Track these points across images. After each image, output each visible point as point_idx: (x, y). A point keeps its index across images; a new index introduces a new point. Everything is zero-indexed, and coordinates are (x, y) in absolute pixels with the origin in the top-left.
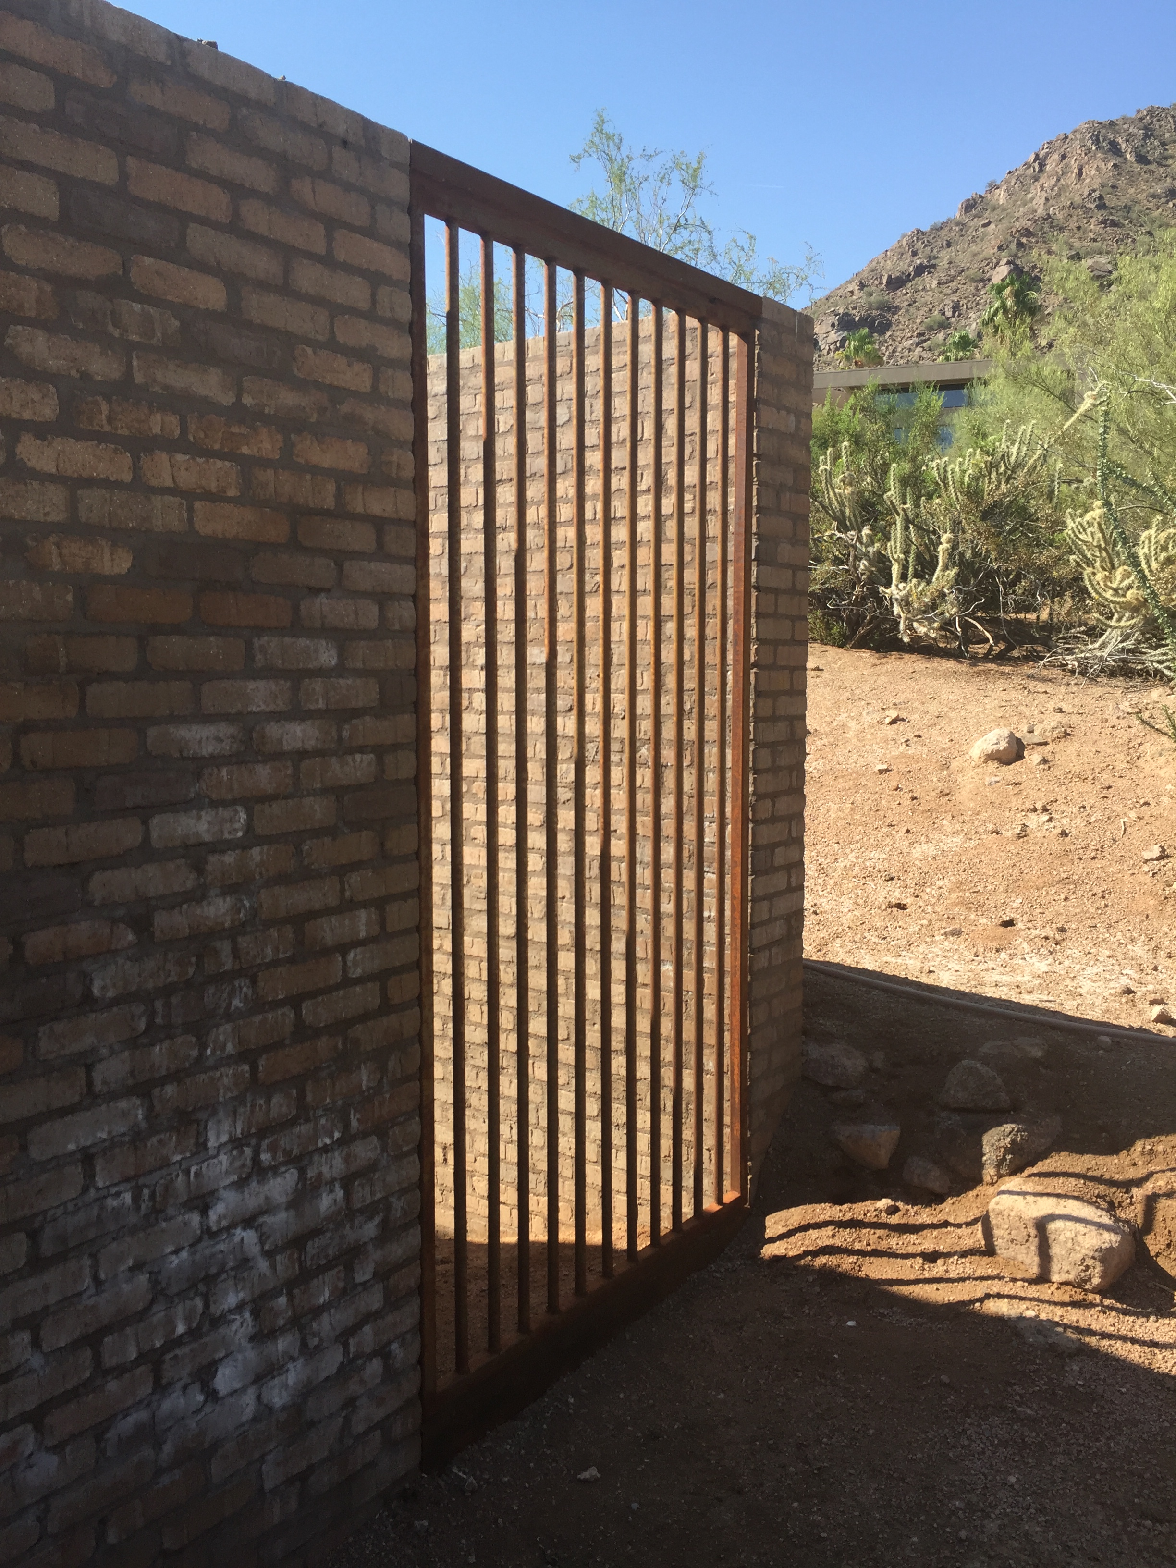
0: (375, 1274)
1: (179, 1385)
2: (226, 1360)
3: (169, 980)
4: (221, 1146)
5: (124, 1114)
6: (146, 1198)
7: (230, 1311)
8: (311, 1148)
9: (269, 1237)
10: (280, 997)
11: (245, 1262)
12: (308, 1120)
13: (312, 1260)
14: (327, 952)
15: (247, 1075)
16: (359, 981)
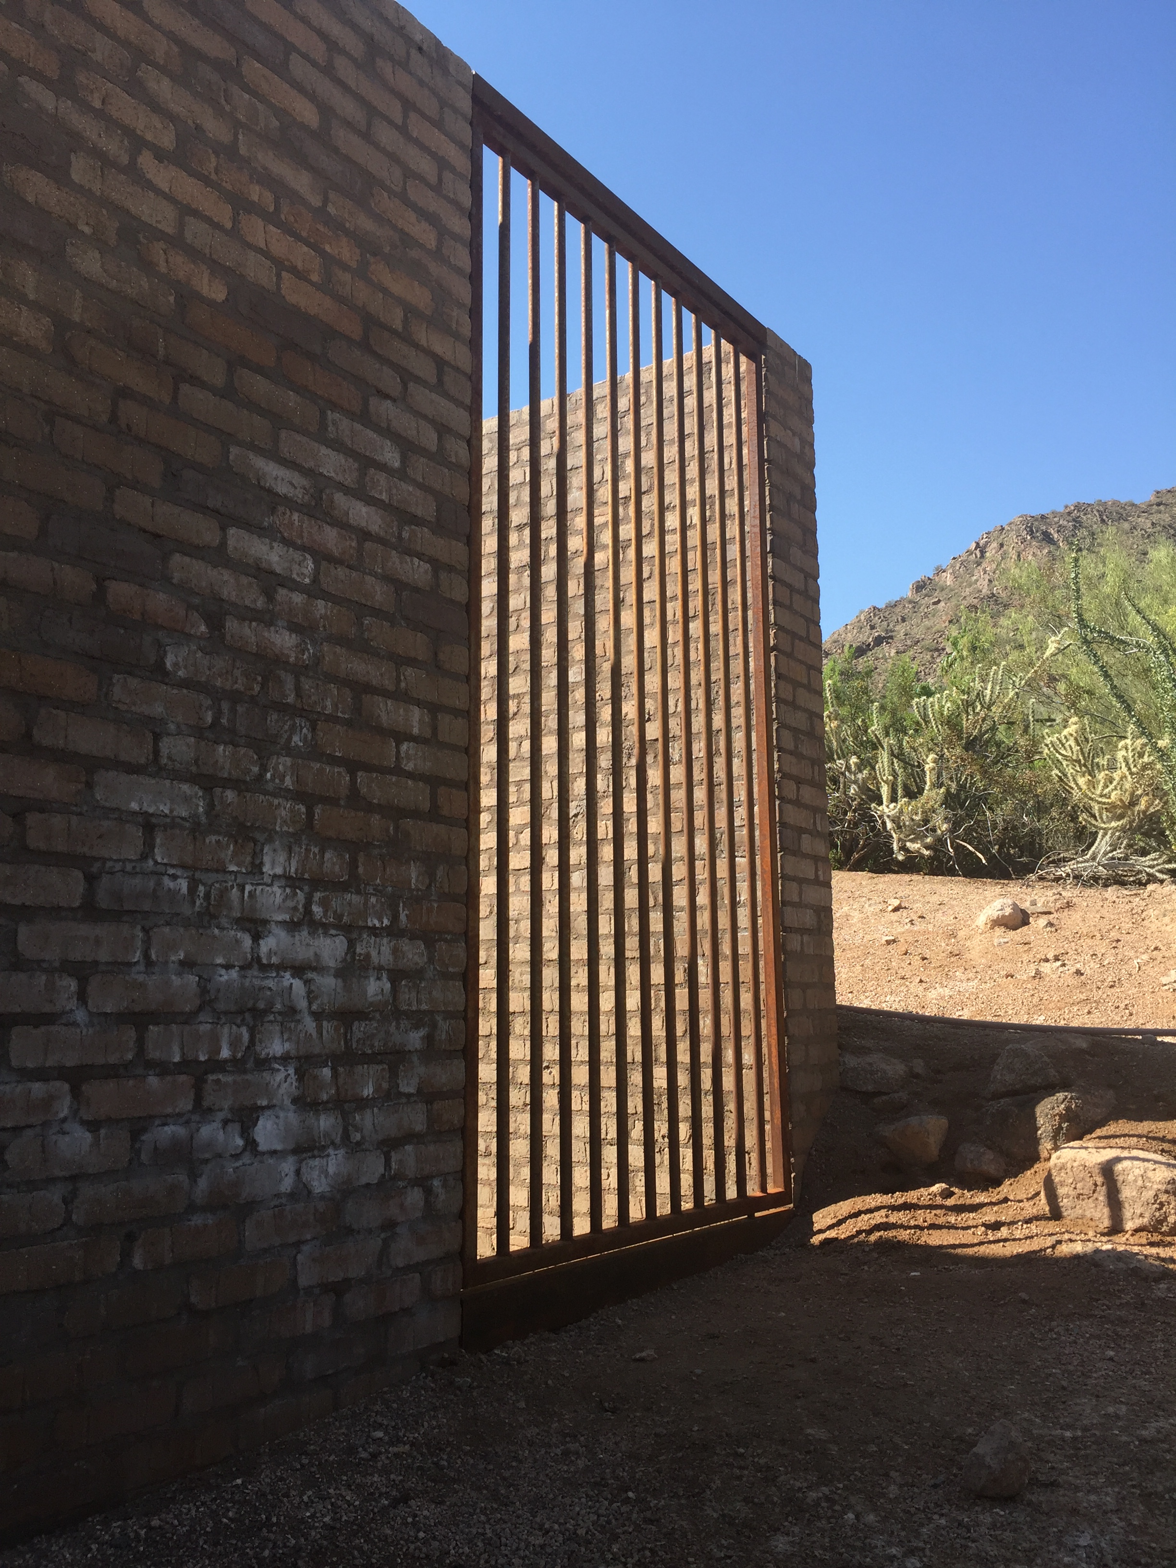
0: (419, 1091)
1: (221, 1115)
2: (267, 1113)
3: (236, 686)
4: (275, 877)
5: (187, 799)
6: (202, 895)
7: (275, 1058)
8: (361, 923)
9: (316, 998)
10: (337, 754)
11: (291, 1011)
12: (358, 892)
13: (357, 1042)
14: (381, 731)
15: (303, 816)
16: (410, 775)
